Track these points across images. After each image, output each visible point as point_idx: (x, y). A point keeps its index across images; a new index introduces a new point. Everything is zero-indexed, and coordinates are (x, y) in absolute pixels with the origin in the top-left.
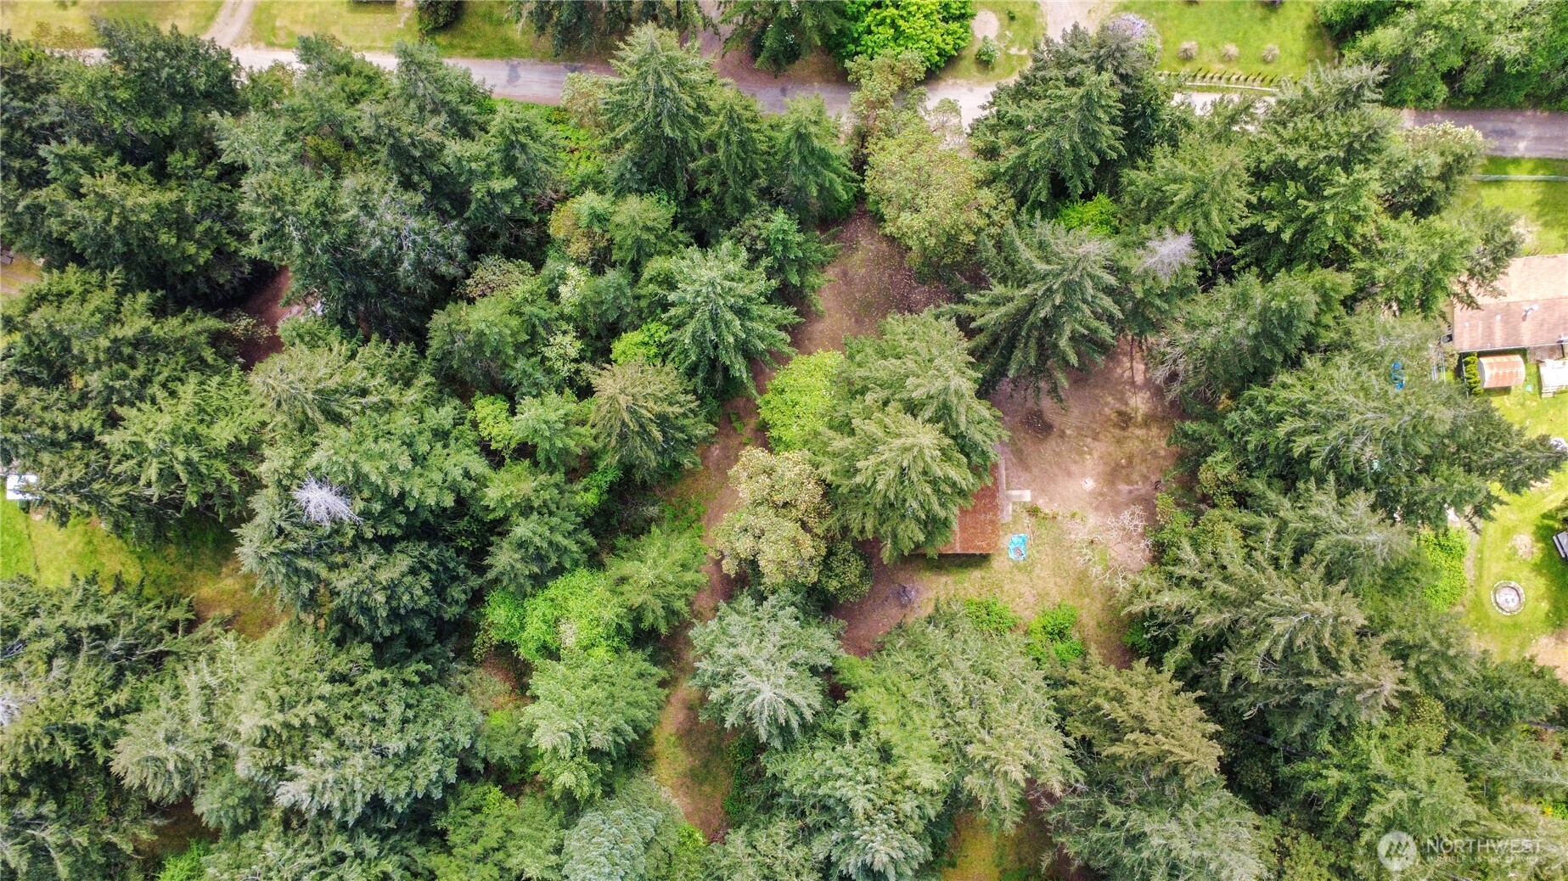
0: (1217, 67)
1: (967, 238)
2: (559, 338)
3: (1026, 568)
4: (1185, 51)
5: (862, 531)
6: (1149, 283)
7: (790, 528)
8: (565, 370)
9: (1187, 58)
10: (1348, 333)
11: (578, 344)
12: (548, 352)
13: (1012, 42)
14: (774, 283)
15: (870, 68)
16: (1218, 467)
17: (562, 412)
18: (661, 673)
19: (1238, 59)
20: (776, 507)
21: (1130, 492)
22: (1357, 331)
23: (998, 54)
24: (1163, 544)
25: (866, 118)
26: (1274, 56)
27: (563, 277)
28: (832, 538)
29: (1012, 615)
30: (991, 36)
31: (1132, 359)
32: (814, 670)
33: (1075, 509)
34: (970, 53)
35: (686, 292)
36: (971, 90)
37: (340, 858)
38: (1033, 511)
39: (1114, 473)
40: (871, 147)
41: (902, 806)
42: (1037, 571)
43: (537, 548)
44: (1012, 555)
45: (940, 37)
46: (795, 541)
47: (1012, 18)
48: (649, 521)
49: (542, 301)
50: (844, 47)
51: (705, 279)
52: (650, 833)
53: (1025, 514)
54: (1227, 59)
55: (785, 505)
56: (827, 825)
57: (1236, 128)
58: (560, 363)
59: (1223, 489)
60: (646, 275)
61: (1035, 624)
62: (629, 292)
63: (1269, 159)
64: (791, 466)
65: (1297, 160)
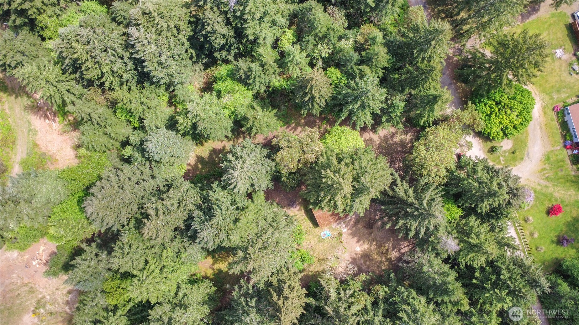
0: (527, 233)
1: (425, 172)
2: (326, 47)
3: (320, 240)
4: (528, 219)
5: (306, 180)
6: (436, 241)
7: (296, 156)
8: (316, 55)
9: (526, 220)
10: (449, 316)
11: (327, 55)
12: (319, 46)
13: (505, 156)
14: (379, 112)
15: (472, 111)
16: (382, 291)
17: (300, 60)
18: (230, 135)
19: (533, 239)
20: (301, 148)
21: (361, 264)
22: (451, 318)
23: (498, 154)
24: (348, 282)
25: (453, 118)
26: (540, 251)
27: (348, 39)
28: (300, 172)
29: (302, 242)
30: (503, 148)
31: (408, 246)
32: (252, 185)
33: (347, 248)
34: (494, 144)
35: (361, 83)
36: (480, 150)
37: (122, 58)
38: (340, 235)
39: (366, 256)
40: (443, 125)
41: (221, 234)
42: (320, 244)
43: (251, 75)
44: (322, 234)
45: (495, 130)
46: (292, 160)
47: (513, 153)
48: (278, 108)
49: (336, 36)
50: (476, 98)
51: (368, 88)
52: (176, 155)
53: (338, 232)
54: (532, 234)
55: (304, 151)
56: (204, 213)
57: (506, 248)
58: (317, 52)
59: (375, 295)
60: (360, 67)
61: (303, 251)
62: (352, 64)
63: (499, 264)
64: (318, 147)
65: (502, 274)
